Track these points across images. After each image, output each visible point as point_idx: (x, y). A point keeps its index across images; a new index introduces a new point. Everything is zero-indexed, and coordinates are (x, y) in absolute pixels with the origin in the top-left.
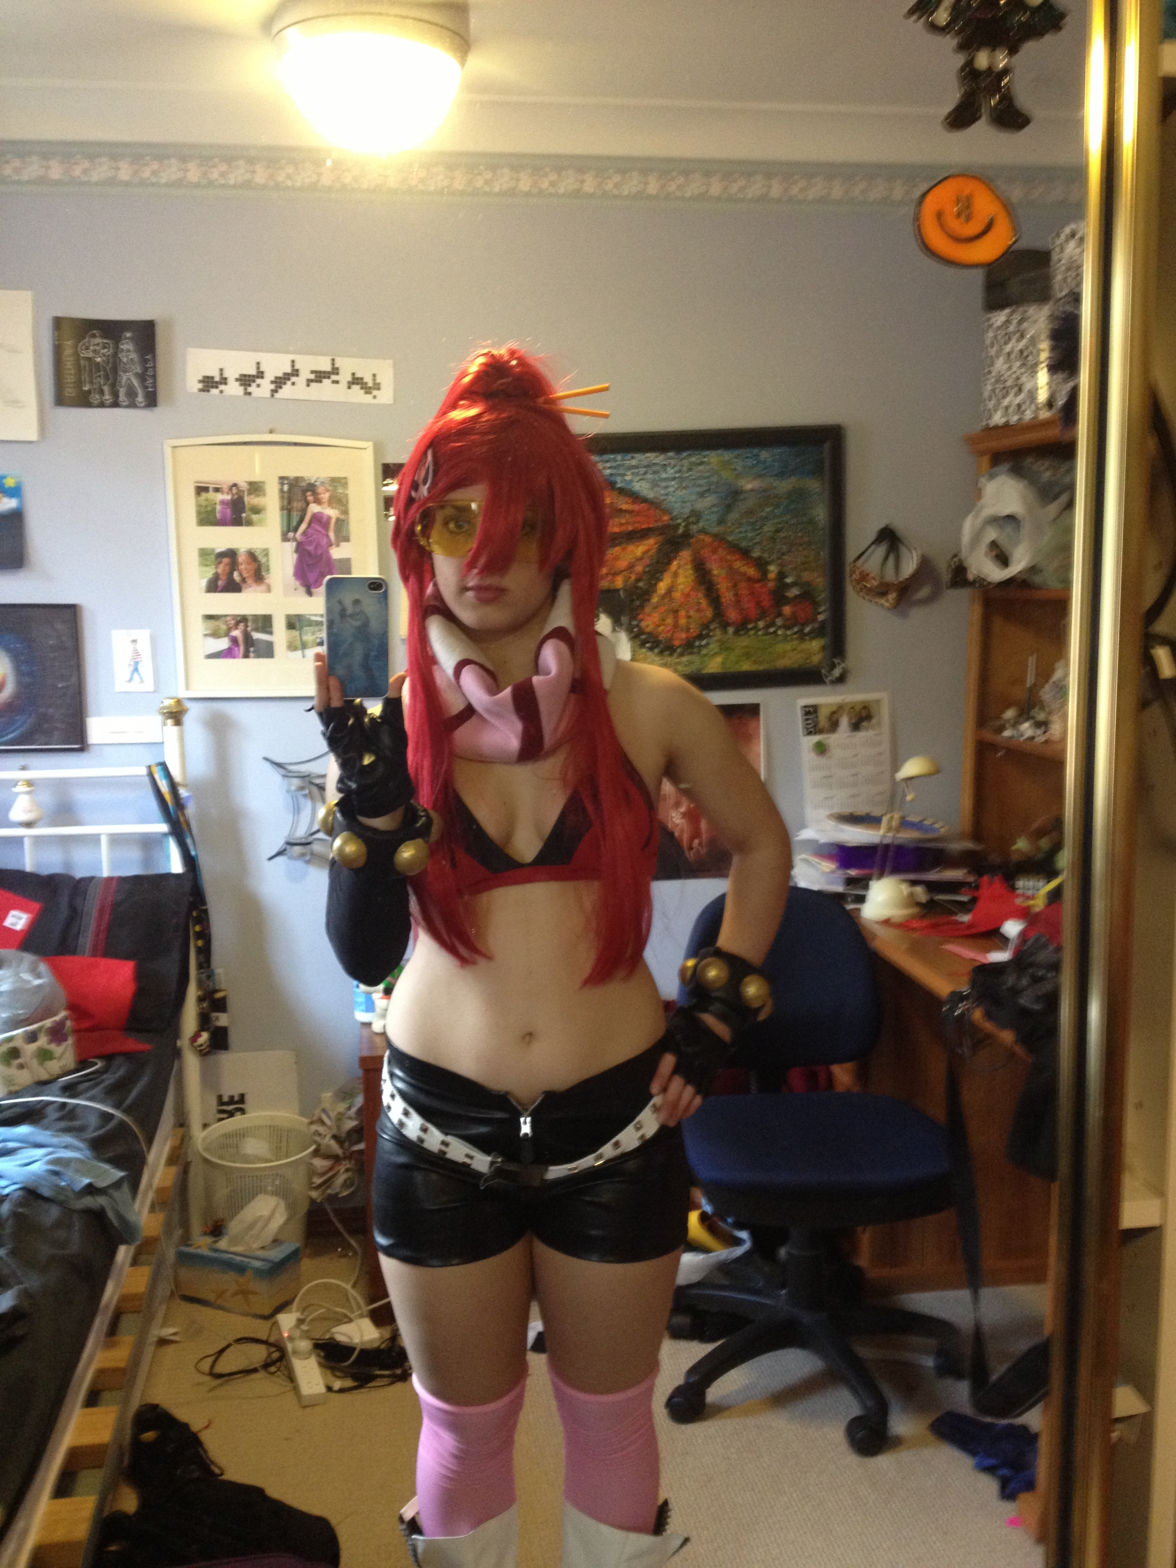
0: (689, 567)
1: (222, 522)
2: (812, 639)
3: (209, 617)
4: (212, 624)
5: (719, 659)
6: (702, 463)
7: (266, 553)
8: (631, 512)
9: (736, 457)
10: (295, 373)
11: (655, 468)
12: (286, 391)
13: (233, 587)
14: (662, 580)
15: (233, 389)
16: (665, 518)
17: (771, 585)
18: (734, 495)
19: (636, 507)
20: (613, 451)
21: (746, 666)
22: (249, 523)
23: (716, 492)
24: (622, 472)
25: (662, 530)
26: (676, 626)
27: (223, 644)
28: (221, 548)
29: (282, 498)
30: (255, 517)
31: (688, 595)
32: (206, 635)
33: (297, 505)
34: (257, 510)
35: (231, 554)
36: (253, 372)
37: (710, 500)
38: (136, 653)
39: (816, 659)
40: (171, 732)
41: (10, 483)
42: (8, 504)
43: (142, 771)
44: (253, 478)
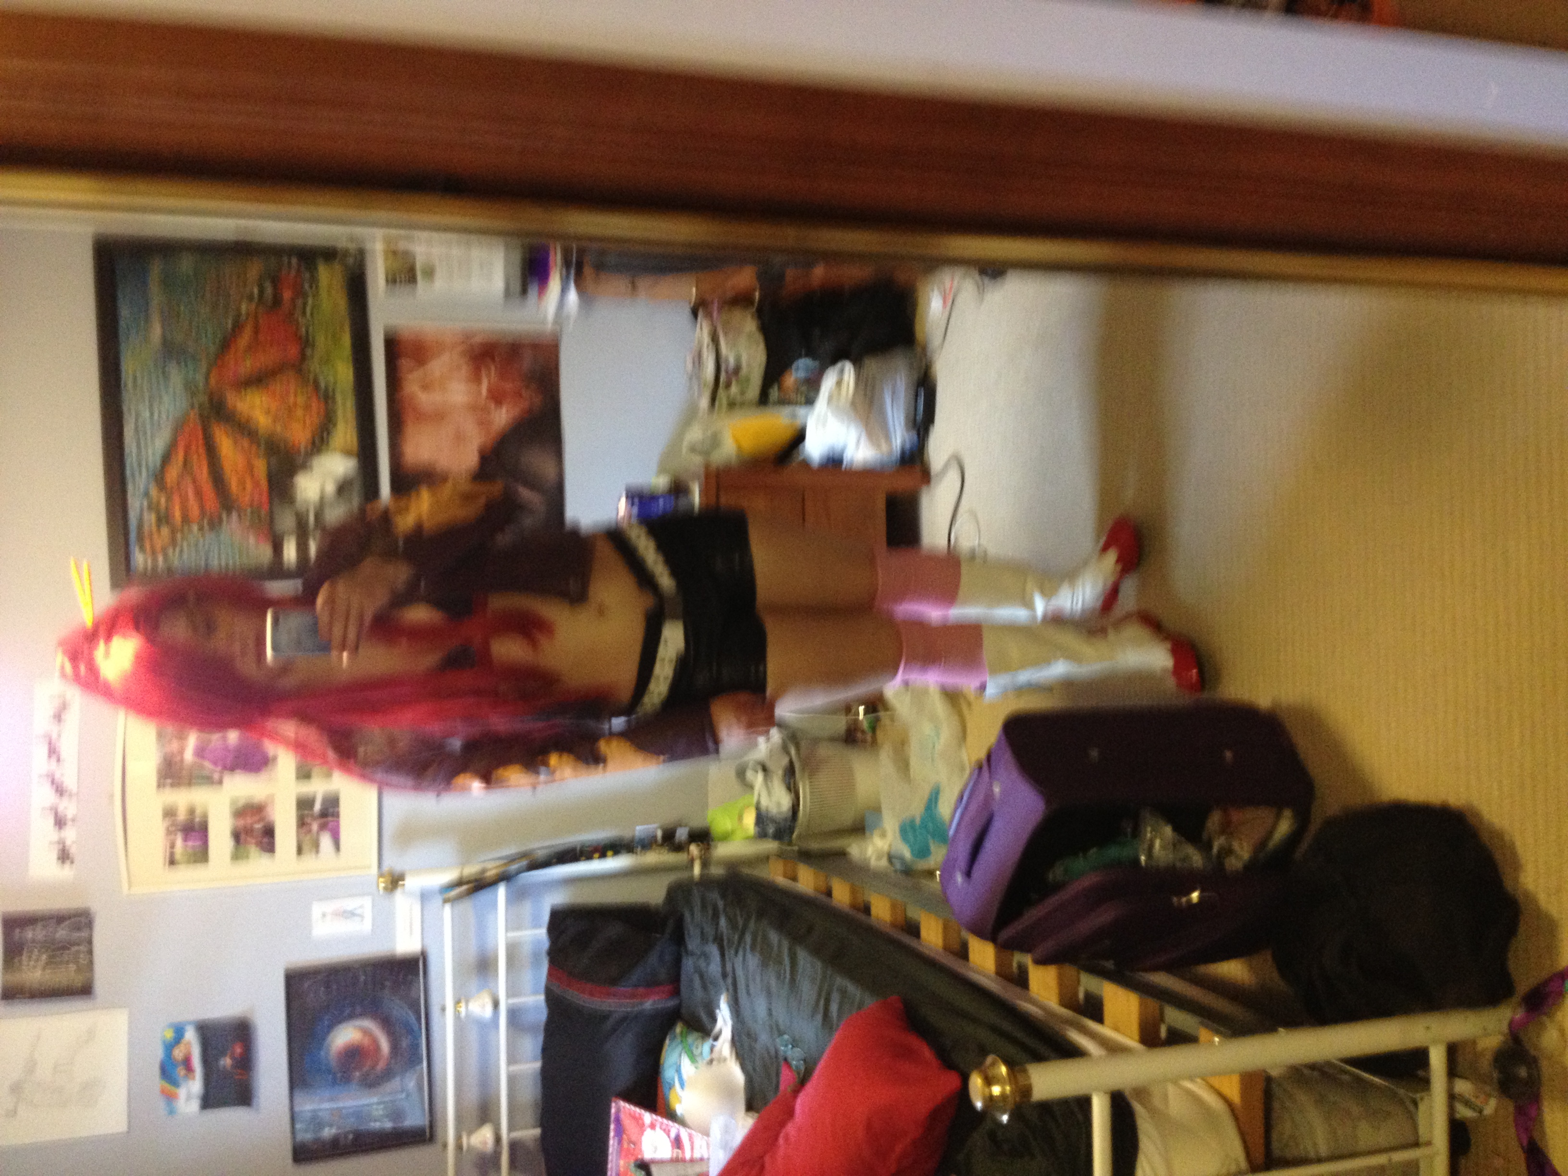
0: (244, 393)
1: (205, 841)
2: (317, 273)
3: (300, 851)
4: (305, 847)
5: (339, 367)
7: (234, 801)
8: (187, 451)
9: (128, 342)
10: (50, 776)
11: (139, 426)
12: (70, 782)
14: (257, 422)
15: (70, 835)
16: (192, 417)
18: (168, 347)
19: (181, 448)
21: (346, 340)
22: (204, 817)
23: (165, 366)
24: (144, 461)
25: (205, 420)
26: (305, 408)
27: (326, 838)
28: (230, 843)
29: (178, 786)
30: (198, 812)
32: (317, 852)
33: (185, 773)
34: (192, 810)
35: (236, 833)
36: (50, 817)
37: (173, 372)
38: (335, 914)
39: (338, 271)
40: (413, 883)
41: (169, 1035)
42: (191, 1036)
43: (448, 908)
44: (160, 813)
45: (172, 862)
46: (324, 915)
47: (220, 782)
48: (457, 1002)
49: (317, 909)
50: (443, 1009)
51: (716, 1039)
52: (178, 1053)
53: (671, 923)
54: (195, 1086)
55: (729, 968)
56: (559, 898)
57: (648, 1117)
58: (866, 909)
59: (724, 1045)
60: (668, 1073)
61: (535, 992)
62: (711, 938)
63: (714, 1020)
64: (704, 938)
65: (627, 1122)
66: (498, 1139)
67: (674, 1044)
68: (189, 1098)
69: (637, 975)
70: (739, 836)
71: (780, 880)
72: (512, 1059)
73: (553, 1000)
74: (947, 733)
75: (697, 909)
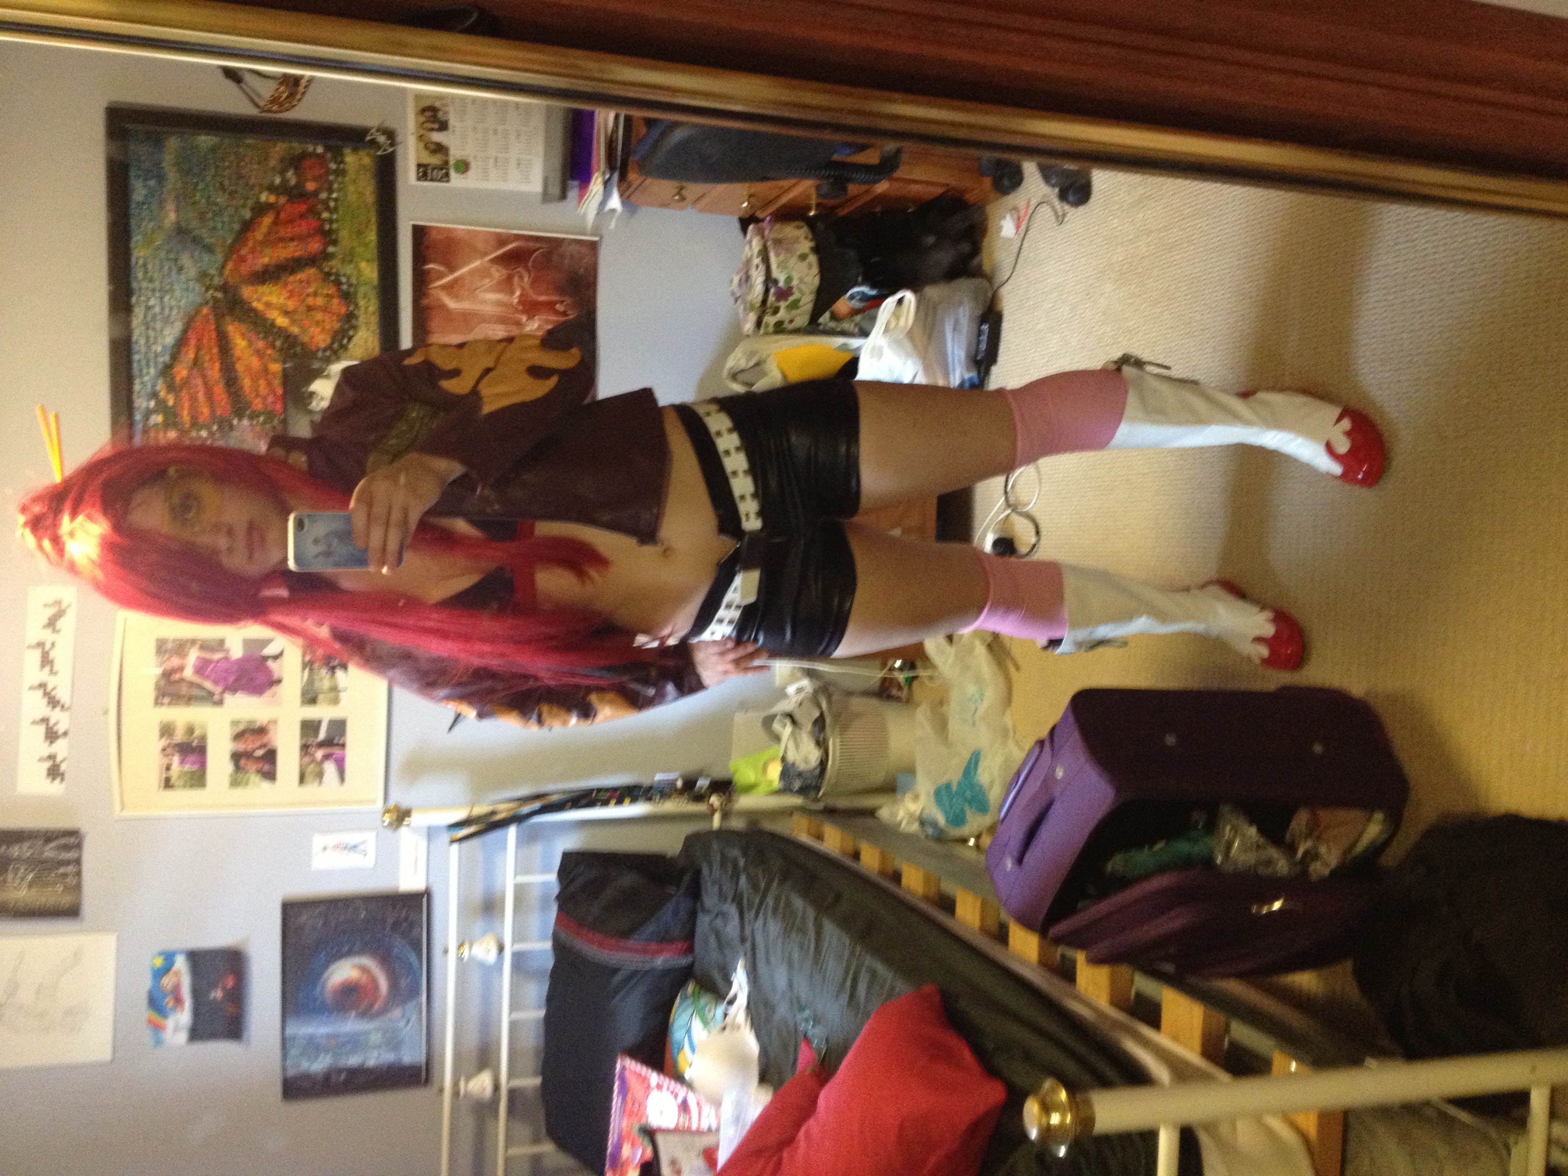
0: (261, 289)
1: (203, 764)
2: (342, 162)
3: (302, 779)
4: (308, 777)
5: (363, 265)
6: (145, 265)
7: (235, 723)
8: (198, 349)
9: (139, 227)
10: (42, 686)
11: (149, 319)
12: (63, 694)
13: (271, 756)
14: (274, 320)
15: (61, 748)
16: (205, 311)
17: (283, 200)
18: (181, 231)
19: (193, 342)
20: (129, 362)
21: (372, 236)
22: (203, 738)
23: (178, 253)
24: (152, 355)
25: (219, 317)
26: (325, 309)
27: (330, 768)
28: (229, 767)
29: (177, 704)
30: (197, 733)
31: (291, 292)
32: (320, 782)
33: (184, 690)
34: (190, 730)
35: (236, 757)
36: (41, 729)
37: (186, 260)
38: (337, 847)
39: (367, 160)
40: (417, 819)
41: (159, 962)
42: (181, 964)
43: (455, 847)
44: (156, 732)
45: (168, 784)
46: (325, 849)
47: (220, 703)
48: (460, 945)
49: (318, 841)
50: (446, 951)
51: (731, 1002)
52: (167, 982)
53: (687, 878)
54: (184, 1017)
55: (748, 931)
56: (571, 842)
57: (654, 1078)
58: (897, 877)
59: (739, 1010)
60: (677, 1032)
61: (543, 938)
62: (730, 897)
63: (730, 984)
64: (722, 897)
65: (632, 1082)
66: (496, 1087)
67: (684, 1005)
68: (176, 1029)
69: (650, 928)
70: (762, 789)
71: (804, 838)
72: (514, 1006)
73: (559, 947)
74: (991, 694)
75: (716, 866)
